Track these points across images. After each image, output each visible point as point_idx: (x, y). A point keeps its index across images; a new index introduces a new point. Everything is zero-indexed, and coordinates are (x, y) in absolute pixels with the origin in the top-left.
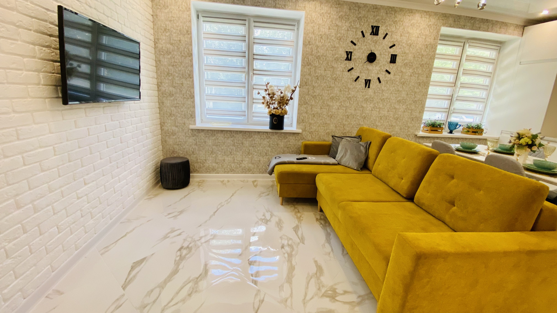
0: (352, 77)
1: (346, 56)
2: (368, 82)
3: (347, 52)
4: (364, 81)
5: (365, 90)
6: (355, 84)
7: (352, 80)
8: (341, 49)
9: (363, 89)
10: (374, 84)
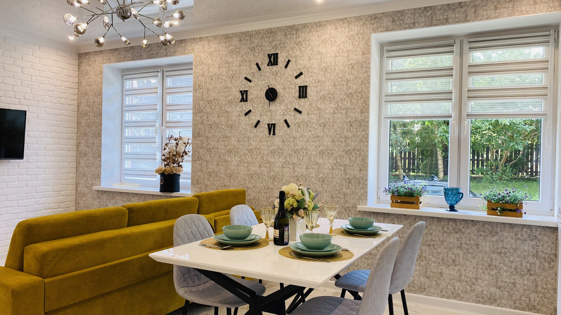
0: (251, 122)
1: (241, 97)
2: (272, 128)
3: (241, 92)
4: (267, 126)
5: (270, 139)
6: (256, 131)
7: (251, 126)
8: (234, 89)
9: (266, 137)
10: (281, 129)
